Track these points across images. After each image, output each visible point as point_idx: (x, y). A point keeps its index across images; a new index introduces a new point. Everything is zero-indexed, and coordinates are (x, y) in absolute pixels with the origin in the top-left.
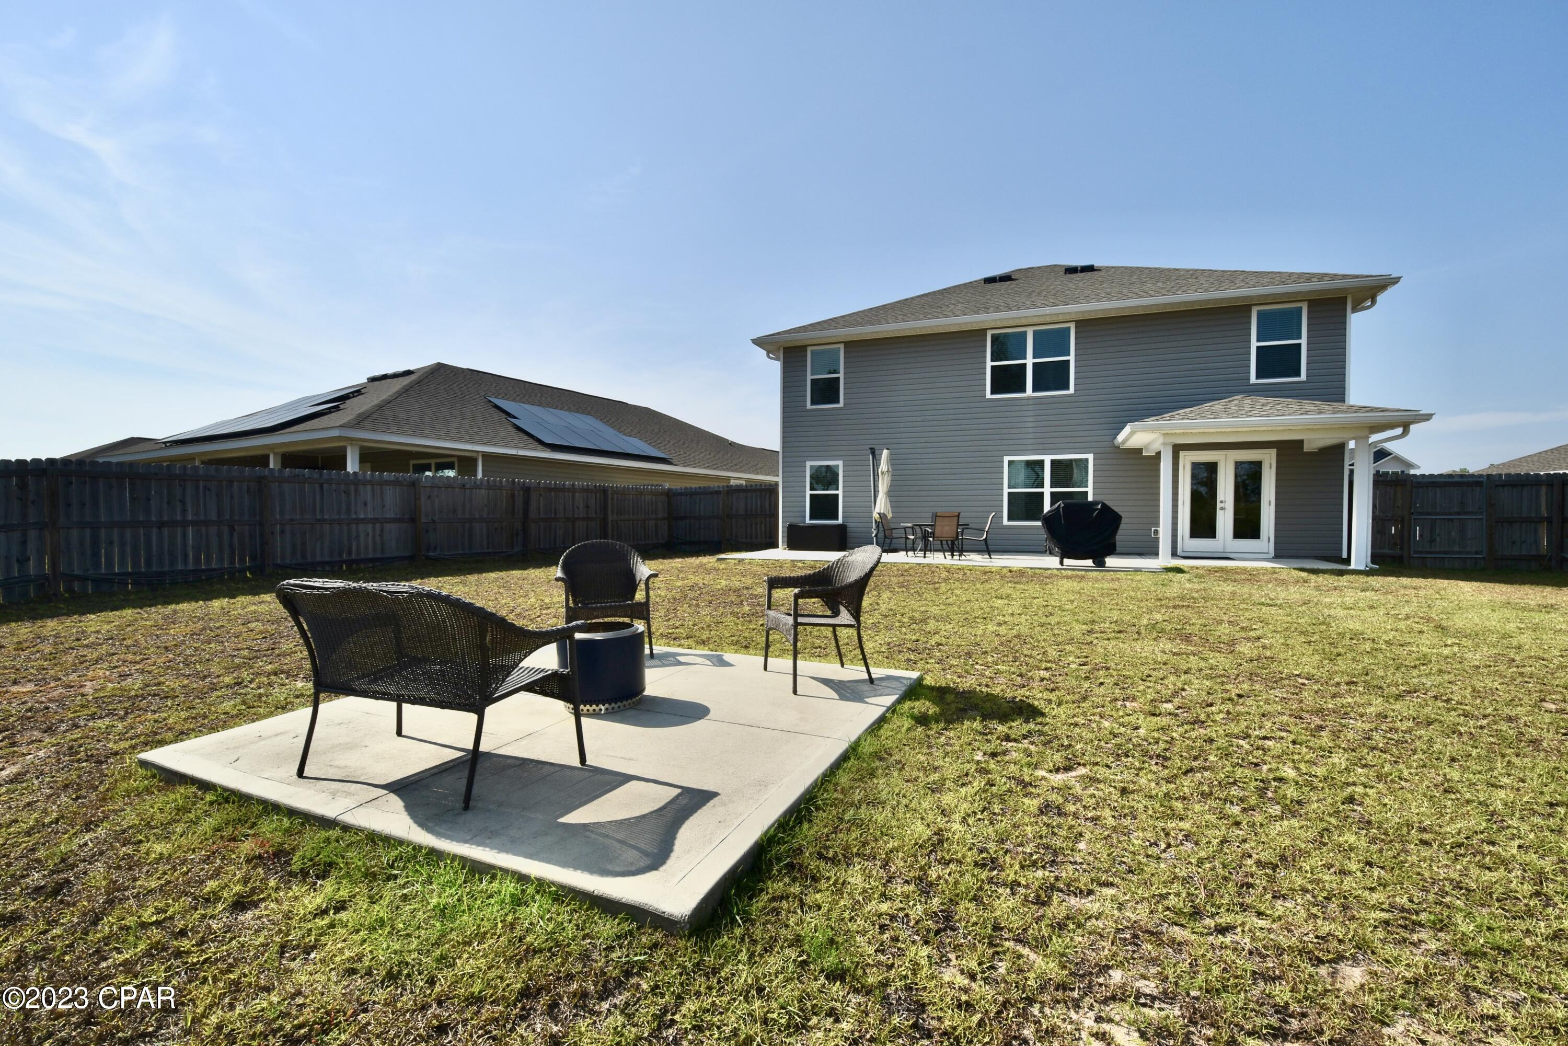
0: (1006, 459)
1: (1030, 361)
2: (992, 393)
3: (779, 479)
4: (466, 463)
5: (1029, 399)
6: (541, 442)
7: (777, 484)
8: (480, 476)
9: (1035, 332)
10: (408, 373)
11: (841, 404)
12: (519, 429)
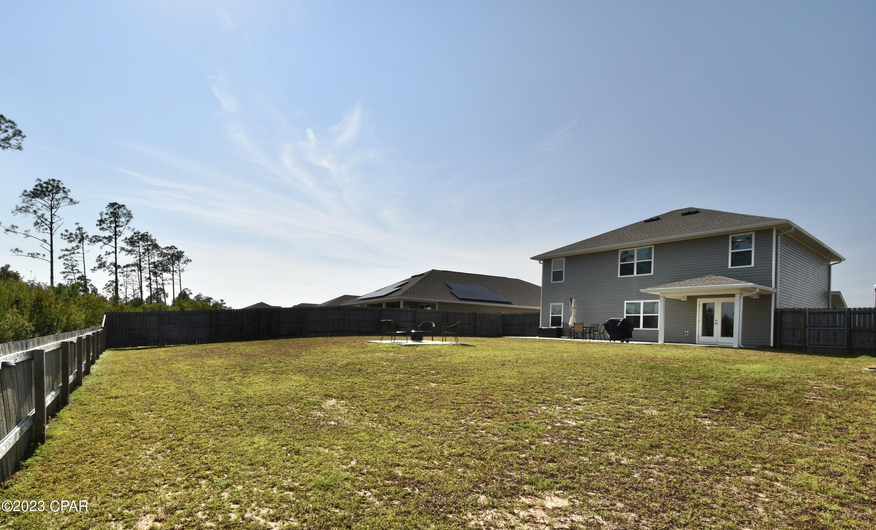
0: (626, 302)
1: (635, 262)
2: (621, 275)
3: (540, 308)
4: (433, 305)
5: (635, 277)
6: (457, 298)
7: (540, 310)
8: (437, 309)
9: (638, 250)
10: (423, 274)
11: (563, 281)
12: (452, 293)
